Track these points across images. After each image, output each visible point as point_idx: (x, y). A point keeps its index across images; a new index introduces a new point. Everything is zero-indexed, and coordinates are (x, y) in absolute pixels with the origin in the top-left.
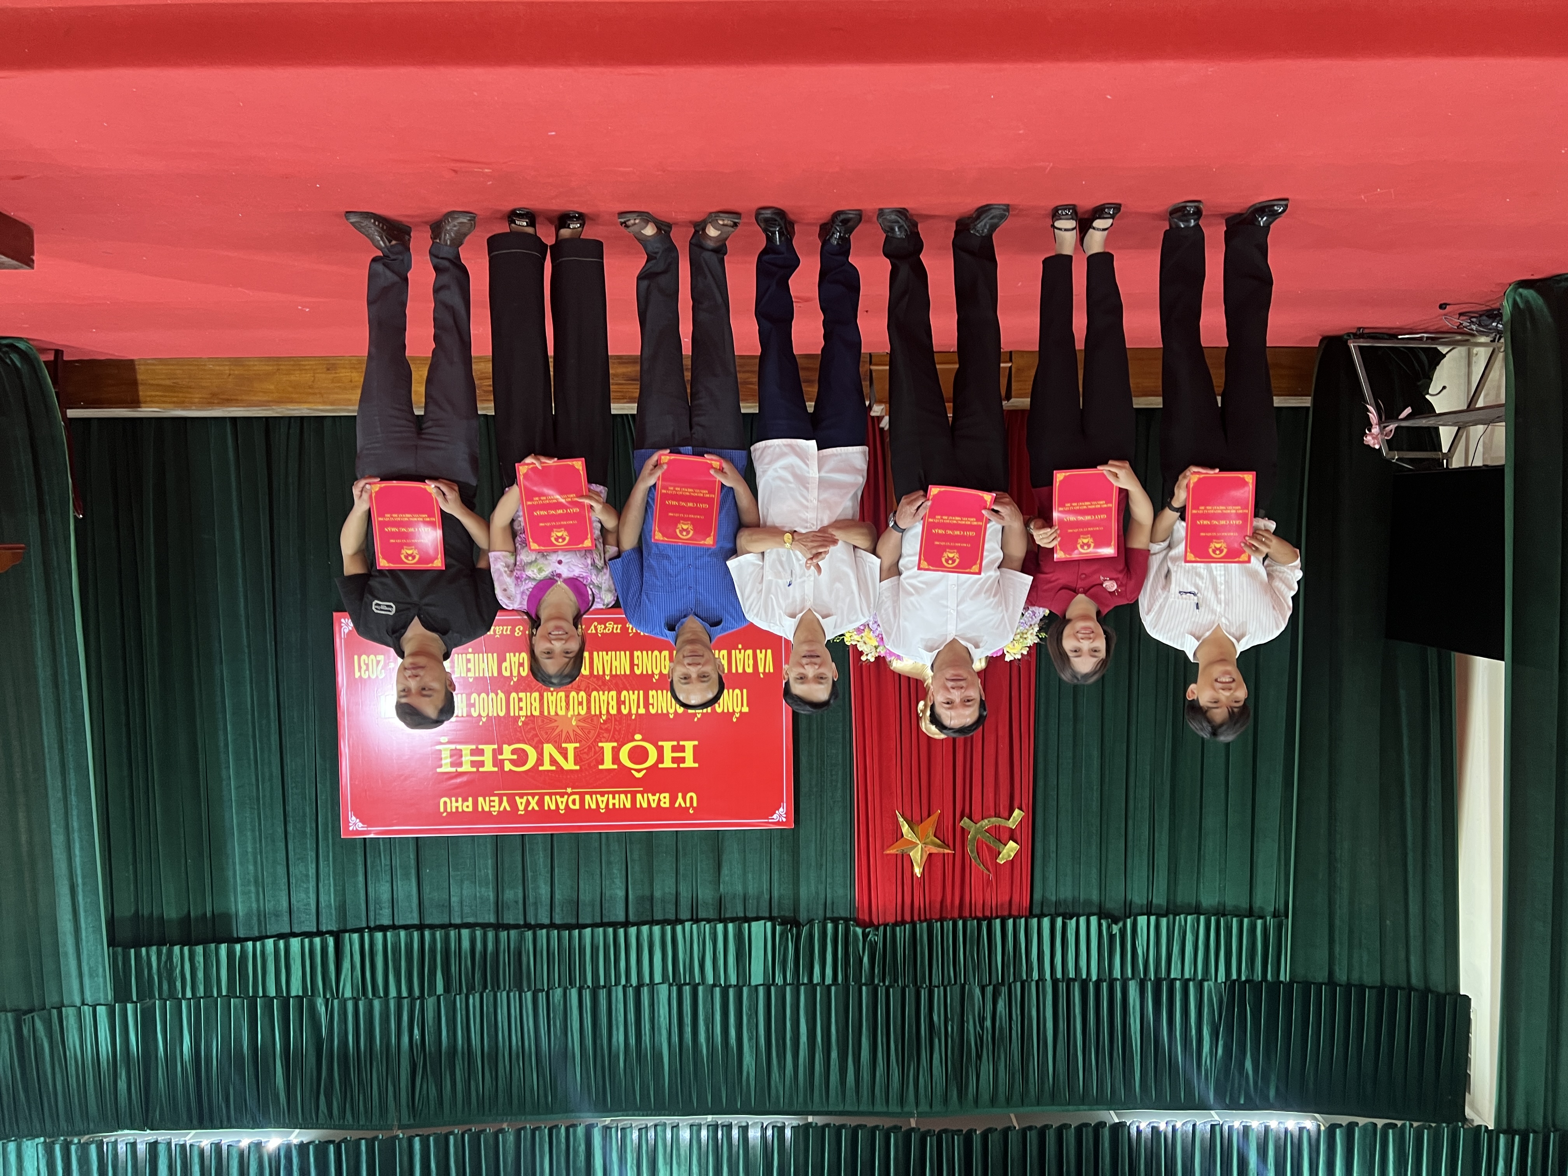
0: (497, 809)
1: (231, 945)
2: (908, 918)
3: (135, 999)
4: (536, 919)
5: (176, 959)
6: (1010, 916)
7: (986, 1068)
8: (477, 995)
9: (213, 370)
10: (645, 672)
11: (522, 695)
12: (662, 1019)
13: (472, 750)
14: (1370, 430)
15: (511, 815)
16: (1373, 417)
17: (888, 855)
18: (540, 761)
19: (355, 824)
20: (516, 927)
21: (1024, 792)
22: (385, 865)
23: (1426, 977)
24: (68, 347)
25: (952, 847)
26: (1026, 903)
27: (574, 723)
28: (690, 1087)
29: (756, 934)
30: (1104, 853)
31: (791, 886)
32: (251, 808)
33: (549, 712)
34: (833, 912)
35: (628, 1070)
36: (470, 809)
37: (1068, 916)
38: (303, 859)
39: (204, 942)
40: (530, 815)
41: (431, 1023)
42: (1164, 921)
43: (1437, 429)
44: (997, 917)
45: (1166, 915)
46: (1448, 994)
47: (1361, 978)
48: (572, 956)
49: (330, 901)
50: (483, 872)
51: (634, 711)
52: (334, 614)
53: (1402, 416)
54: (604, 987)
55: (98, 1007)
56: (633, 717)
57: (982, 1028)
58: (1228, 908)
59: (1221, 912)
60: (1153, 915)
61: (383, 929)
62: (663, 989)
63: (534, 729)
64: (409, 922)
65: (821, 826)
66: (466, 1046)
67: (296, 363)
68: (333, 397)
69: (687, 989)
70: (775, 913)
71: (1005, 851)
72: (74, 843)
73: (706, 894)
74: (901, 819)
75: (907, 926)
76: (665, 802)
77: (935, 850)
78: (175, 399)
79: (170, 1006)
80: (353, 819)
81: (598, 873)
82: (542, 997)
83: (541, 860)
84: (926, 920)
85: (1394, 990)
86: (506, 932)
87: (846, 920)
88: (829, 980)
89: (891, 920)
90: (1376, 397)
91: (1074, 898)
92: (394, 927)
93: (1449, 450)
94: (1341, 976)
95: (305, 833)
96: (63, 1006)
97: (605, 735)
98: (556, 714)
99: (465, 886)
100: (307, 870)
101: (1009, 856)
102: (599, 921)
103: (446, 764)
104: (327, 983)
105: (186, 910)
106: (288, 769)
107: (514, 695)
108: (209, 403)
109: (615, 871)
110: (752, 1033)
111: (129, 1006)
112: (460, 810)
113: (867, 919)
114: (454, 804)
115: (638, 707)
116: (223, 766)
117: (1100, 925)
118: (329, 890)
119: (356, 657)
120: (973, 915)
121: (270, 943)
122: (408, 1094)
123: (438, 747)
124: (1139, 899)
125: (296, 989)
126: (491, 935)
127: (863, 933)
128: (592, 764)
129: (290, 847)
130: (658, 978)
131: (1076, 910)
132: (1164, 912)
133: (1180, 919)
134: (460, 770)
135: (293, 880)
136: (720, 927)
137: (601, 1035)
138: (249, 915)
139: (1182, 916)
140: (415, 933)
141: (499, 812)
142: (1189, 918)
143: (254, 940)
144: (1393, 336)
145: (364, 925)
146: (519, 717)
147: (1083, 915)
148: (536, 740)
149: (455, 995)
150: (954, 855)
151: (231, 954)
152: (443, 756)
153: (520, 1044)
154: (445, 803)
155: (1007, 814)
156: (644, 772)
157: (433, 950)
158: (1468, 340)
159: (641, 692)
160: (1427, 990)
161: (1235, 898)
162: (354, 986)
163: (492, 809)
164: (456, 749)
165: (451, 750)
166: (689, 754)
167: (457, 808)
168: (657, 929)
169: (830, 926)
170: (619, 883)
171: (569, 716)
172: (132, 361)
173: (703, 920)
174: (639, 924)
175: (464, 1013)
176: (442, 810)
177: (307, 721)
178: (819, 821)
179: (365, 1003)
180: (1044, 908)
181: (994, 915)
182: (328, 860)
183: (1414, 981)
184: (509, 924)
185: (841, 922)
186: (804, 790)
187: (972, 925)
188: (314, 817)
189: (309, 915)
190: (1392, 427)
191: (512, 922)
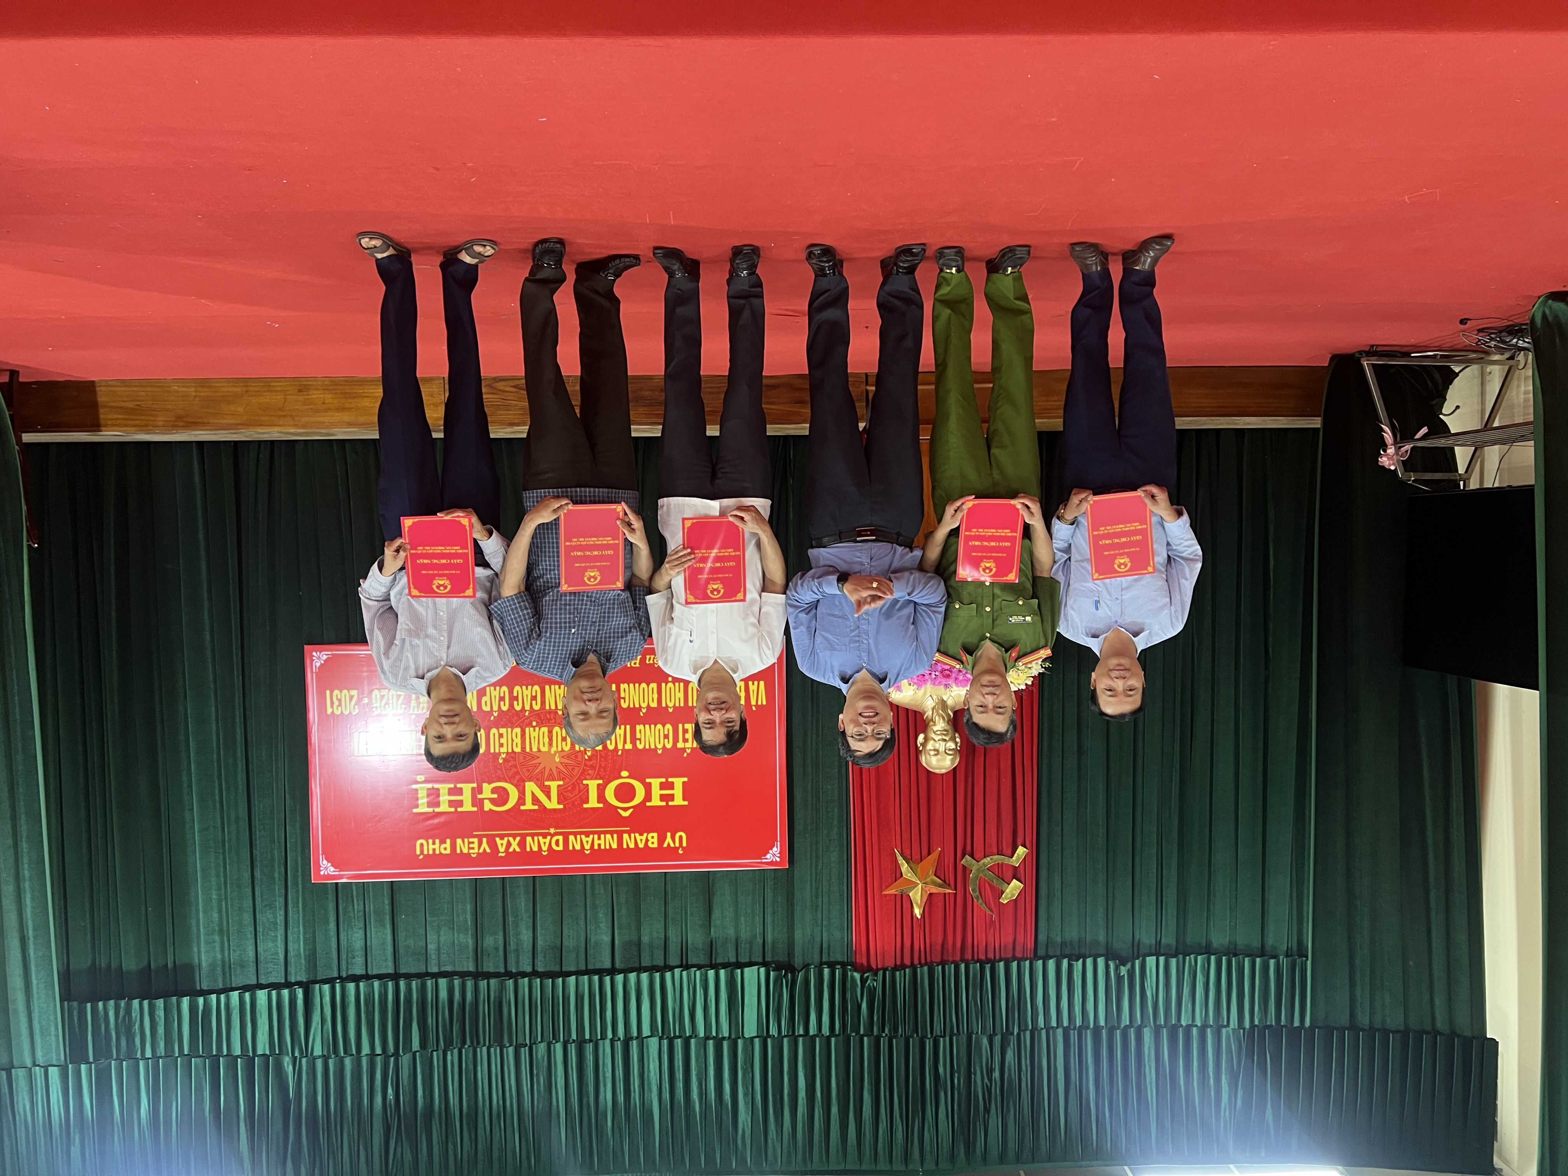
0: (476, 851)
1: (193, 998)
2: (907, 961)
3: (91, 1060)
4: (517, 967)
5: (135, 1014)
6: (1014, 958)
7: (995, 1121)
8: (456, 1051)
9: (179, 392)
10: (632, 706)
11: (503, 731)
12: (652, 1074)
13: (450, 789)
14: (1385, 451)
15: (491, 857)
16: (1388, 436)
17: (886, 895)
18: (521, 800)
19: (326, 868)
20: (496, 975)
21: (1027, 829)
22: (359, 911)
23: (1451, 1021)
24: (24, 367)
25: (953, 888)
26: (1030, 944)
27: (557, 760)
28: (682, 1147)
29: (750, 980)
30: (1110, 890)
31: (785, 930)
32: (215, 852)
33: (531, 748)
34: (829, 955)
35: (616, 1129)
36: (448, 851)
37: (1074, 957)
38: (271, 906)
39: (166, 995)
40: (512, 858)
41: (406, 1083)
42: (1173, 961)
43: (1452, 450)
44: (1000, 960)
45: (1175, 956)
46: (1474, 1038)
47: (1383, 1021)
48: (556, 1005)
49: (299, 950)
50: (461, 919)
51: (620, 747)
52: (305, 646)
53: (1418, 436)
54: (590, 1041)
55: (50, 1068)
56: (620, 753)
57: (990, 1080)
58: (1239, 947)
59: (1232, 952)
60: (1162, 955)
61: (356, 979)
62: (654, 1042)
63: (515, 766)
64: (384, 971)
65: (817, 866)
66: (443, 1106)
67: (267, 384)
68: (304, 420)
69: (679, 1042)
70: (768, 958)
71: (1008, 891)
72: (25, 893)
73: (696, 938)
74: (901, 860)
75: (907, 970)
76: (654, 843)
77: (935, 890)
78: (137, 422)
79: (127, 1067)
80: (324, 863)
81: (583, 917)
82: (524, 1052)
83: (523, 904)
84: (926, 964)
85: (1420, 1034)
86: (486, 981)
87: (844, 965)
88: (826, 1031)
89: (890, 963)
90: (1390, 416)
91: (1080, 941)
92: (367, 977)
93: (1466, 472)
94: (1364, 1020)
95: (274, 878)
96: (13, 1067)
97: (590, 772)
98: (539, 750)
99: (442, 933)
100: (275, 917)
101: (1013, 895)
102: (583, 968)
103: (423, 804)
104: (296, 1040)
105: (145, 962)
106: (255, 811)
107: (494, 731)
108: (174, 426)
109: (601, 915)
110: (747, 1088)
111: (83, 1067)
112: (437, 852)
113: (865, 962)
114: (431, 847)
115: (625, 742)
116: (187, 808)
117: (1107, 967)
118: (299, 937)
119: (328, 692)
120: (976, 958)
121: (235, 995)
122: (381, 1157)
123: (414, 786)
124: (1147, 938)
125: (263, 1047)
126: (469, 984)
127: (862, 978)
128: (576, 803)
129: (257, 893)
130: (646, 1031)
131: (1083, 951)
132: (1173, 952)
133: (1190, 959)
134: (437, 810)
135: (260, 929)
136: (711, 973)
137: (587, 1092)
138: (213, 966)
139: (1192, 956)
140: (390, 983)
141: (478, 854)
142: (1199, 958)
143: (218, 992)
144: (1407, 355)
145: (336, 975)
146: (500, 754)
147: (1089, 957)
148: (517, 777)
149: (432, 1051)
150: (955, 894)
151: (193, 1008)
152: (420, 796)
153: (501, 1102)
154: (422, 845)
155: (1010, 852)
156: (631, 810)
157: (408, 1001)
158: (1482, 358)
159: (628, 727)
160: (1453, 1034)
161: (1246, 937)
162: (325, 1039)
163: (471, 851)
164: (433, 788)
165: (428, 789)
166: (678, 792)
167: (434, 850)
168: (644, 976)
169: (826, 971)
170: (605, 926)
171: (552, 752)
172: (93, 382)
173: (693, 966)
174: (625, 971)
175: (441, 1070)
176: (418, 852)
177: (277, 760)
178: (814, 860)
179: (335, 1062)
180: (1050, 949)
181: (997, 957)
182: (298, 907)
183: (1439, 1025)
184: (489, 972)
185: (839, 967)
186: (798, 827)
187: (974, 968)
188: (283, 861)
189: (277, 965)
190: (1408, 447)
191: (492, 970)
